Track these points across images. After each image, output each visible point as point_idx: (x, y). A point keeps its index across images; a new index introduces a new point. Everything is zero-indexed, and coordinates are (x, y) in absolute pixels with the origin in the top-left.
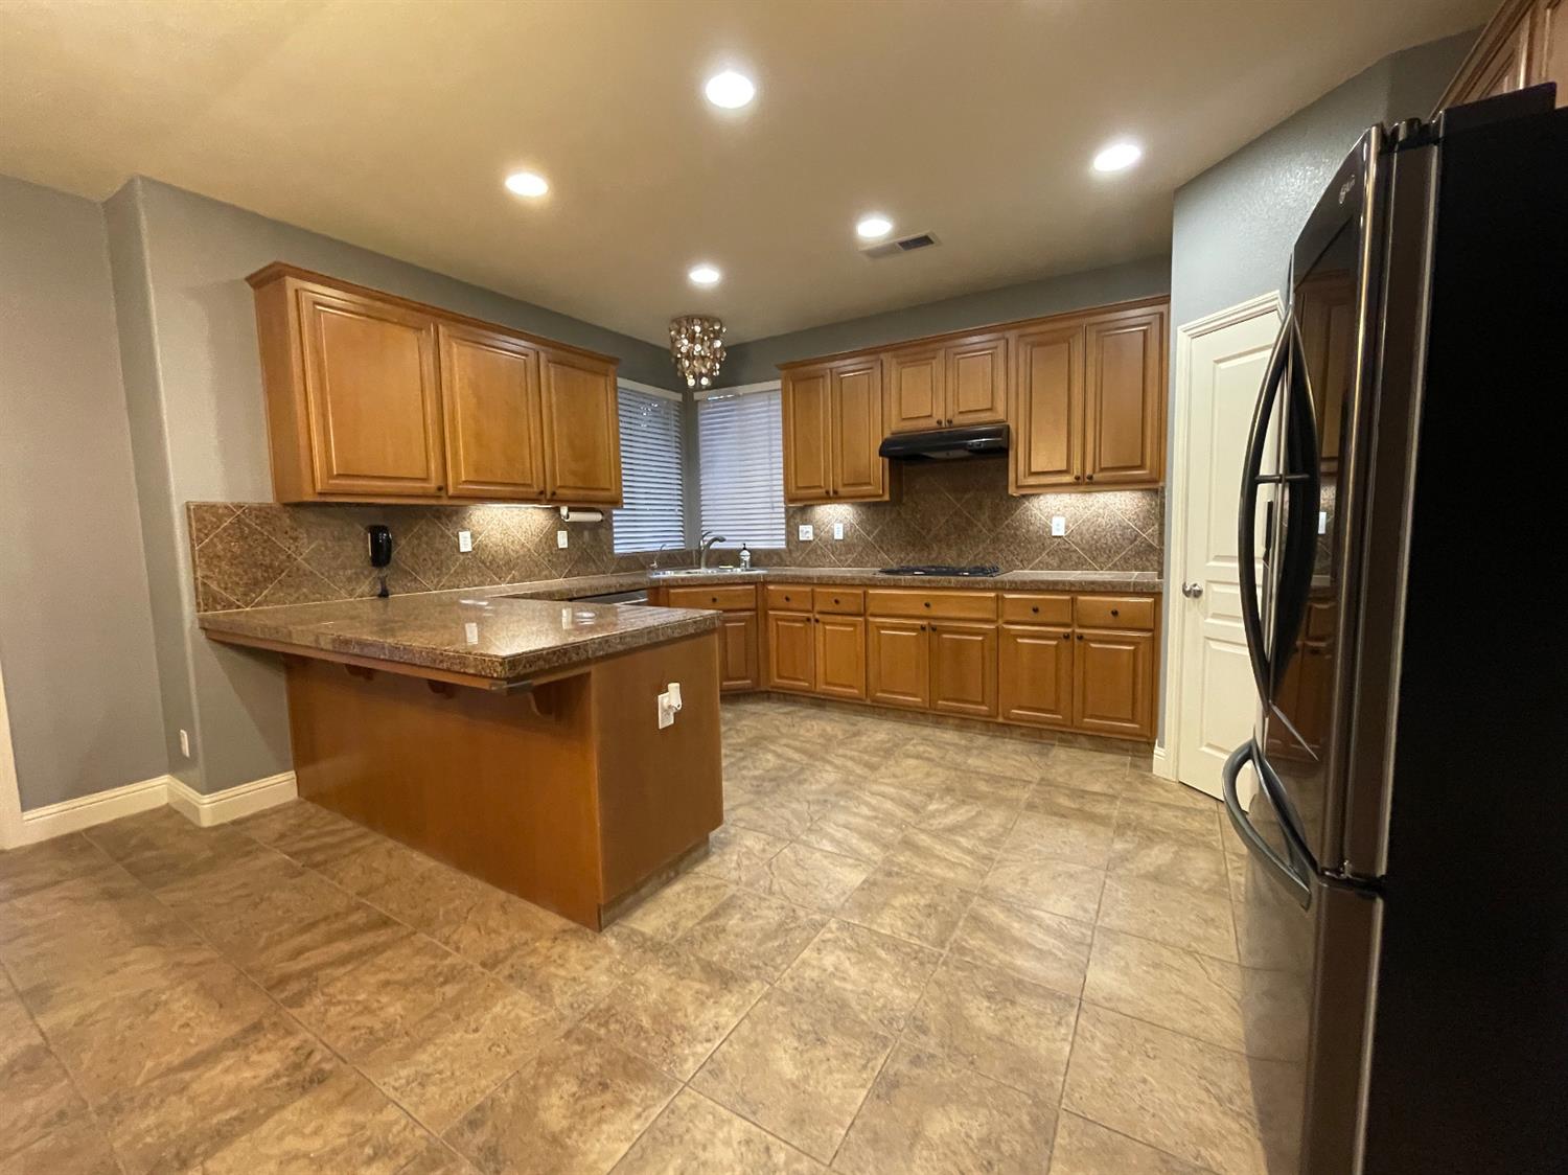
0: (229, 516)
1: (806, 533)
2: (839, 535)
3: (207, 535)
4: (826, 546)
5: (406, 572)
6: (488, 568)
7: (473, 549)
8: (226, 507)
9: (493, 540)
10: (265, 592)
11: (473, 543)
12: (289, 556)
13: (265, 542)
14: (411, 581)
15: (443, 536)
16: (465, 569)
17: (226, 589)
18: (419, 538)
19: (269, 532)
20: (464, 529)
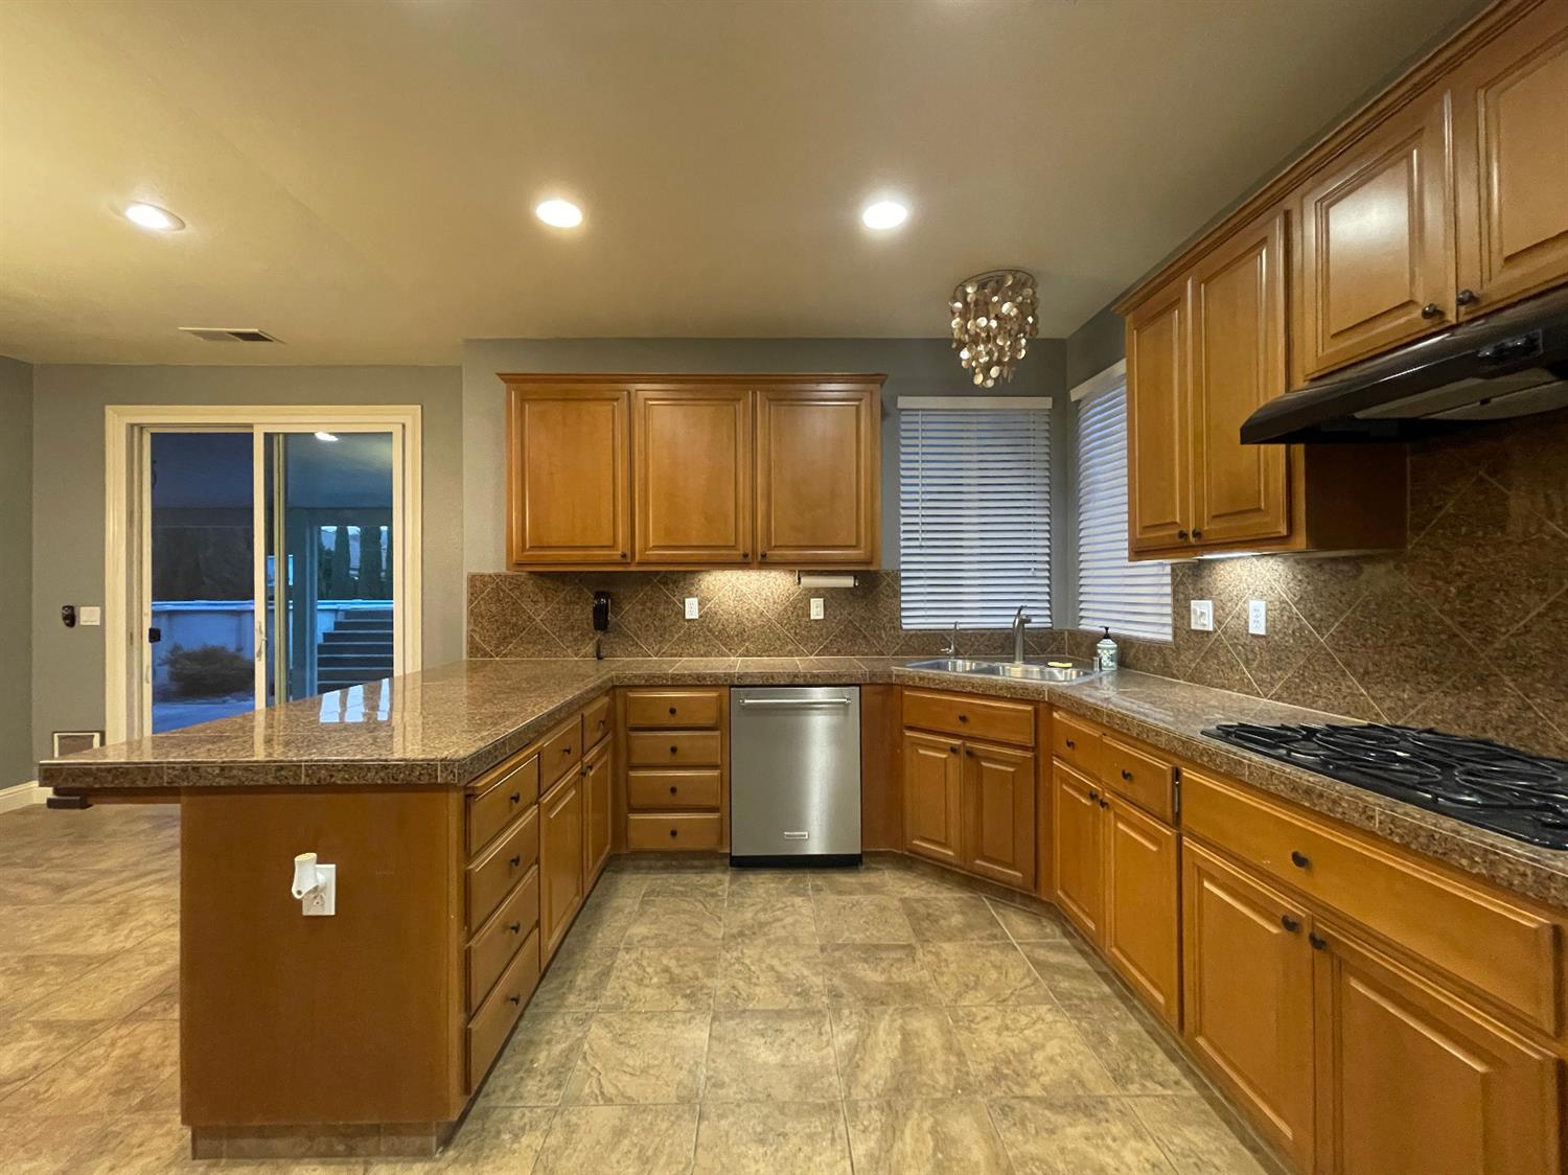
0: (491, 583)
1: (1203, 615)
2: (1258, 627)
3: (476, 598)
4: (1234, 646)
5: (628, 636)
6: (716, 637)
7: (701, 617)
8: (490, 576)
9: (723, 607)
10: (510, 646)
11: (700, 610)
12: (529, 617)
13: (514, 604)
14: (633, 645)
15: (668, 602)
16: (689, 637)
17: (484, 641)
18: (644, 604)
19: (517, 596)
20: (691, 595)
